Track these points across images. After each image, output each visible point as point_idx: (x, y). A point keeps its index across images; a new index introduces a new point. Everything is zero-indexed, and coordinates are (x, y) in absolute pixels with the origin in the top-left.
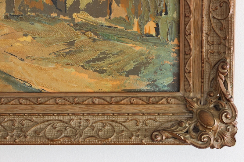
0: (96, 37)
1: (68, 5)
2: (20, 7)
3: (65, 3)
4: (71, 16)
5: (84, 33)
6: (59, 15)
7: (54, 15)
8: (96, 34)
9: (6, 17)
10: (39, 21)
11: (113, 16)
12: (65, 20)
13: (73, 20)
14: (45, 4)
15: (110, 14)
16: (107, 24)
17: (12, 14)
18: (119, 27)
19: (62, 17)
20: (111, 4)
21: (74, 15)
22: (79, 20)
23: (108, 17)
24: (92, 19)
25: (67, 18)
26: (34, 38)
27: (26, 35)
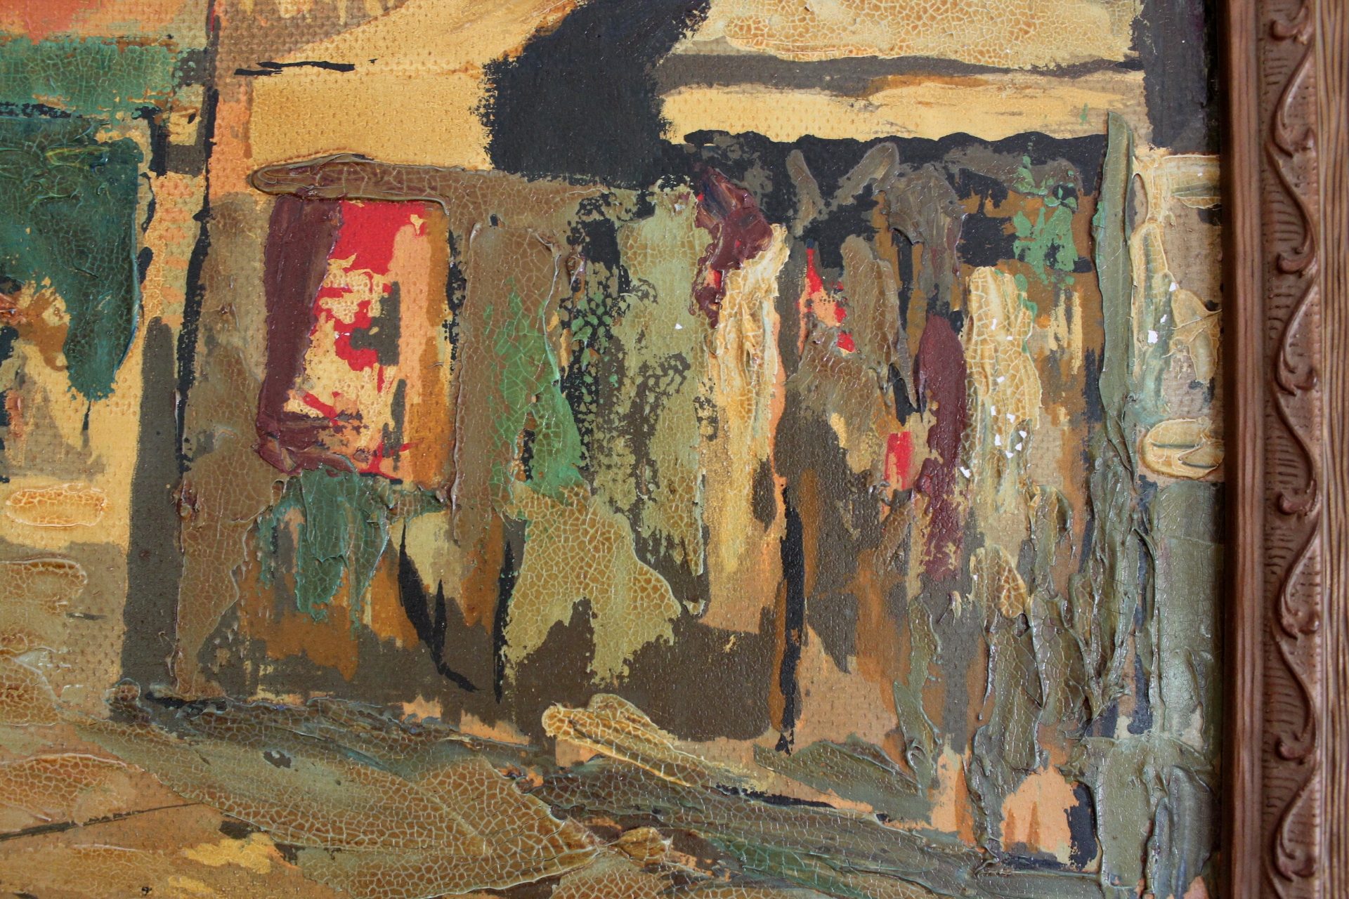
0: (688, 865)
1: (513, 653)
2: (207, 653)
3: (500, 640)
4: (530, 725)
5: (610, 835)
6: (451, 715)
7: (422, 710)
8: (687, 842)
9: (124, 710)
10: (327, 747)
11: (804, 734)
12: (492, 748)
13: (544, 747)
14: (365, 639)
15: (788, 720)
16: (767, 782)
17: (159, 689)
18: (840, 805)
19: (472, 727)
20: (792, 655)
21: (555, 718)
22: (586, 750)
23: (770, 737)
24: (669, 744)
25: (504, 734)
26: (289, 852)
27: (236, 831)
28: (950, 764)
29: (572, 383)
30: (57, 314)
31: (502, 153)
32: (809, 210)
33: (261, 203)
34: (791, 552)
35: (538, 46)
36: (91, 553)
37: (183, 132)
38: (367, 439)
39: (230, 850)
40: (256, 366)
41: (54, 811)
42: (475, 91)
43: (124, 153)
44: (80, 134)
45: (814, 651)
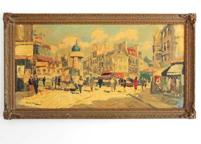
0: (168, 97)
2: (153, 91)
5: (166, 96)
7: (160, 93)
9: (150, 93)
10: (157, 94)
11: (171, 93)
16: (170, 95)
18: (173, 95)
21: (164, 93)
24: (167, 94)
25: (162, 93)
26: (156, 97)
28: (176, 94)
29: (164, 83)
30: (148, 81)
31: (162, 75)
32: (171, 77)
33: (154, 77)
34: (171, 88)
35: (163, 72)
36: (149, 88)
37: (152, 75)
38: (158, 84)
39: (154, 97)
40: (154, 82)
41: (148, 96)
42: (161, 73)
43: (150, 75)
44: (148, 75)
45: (172, 91)
